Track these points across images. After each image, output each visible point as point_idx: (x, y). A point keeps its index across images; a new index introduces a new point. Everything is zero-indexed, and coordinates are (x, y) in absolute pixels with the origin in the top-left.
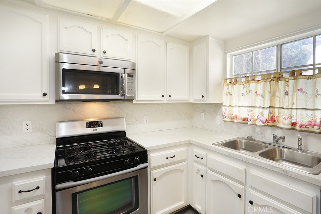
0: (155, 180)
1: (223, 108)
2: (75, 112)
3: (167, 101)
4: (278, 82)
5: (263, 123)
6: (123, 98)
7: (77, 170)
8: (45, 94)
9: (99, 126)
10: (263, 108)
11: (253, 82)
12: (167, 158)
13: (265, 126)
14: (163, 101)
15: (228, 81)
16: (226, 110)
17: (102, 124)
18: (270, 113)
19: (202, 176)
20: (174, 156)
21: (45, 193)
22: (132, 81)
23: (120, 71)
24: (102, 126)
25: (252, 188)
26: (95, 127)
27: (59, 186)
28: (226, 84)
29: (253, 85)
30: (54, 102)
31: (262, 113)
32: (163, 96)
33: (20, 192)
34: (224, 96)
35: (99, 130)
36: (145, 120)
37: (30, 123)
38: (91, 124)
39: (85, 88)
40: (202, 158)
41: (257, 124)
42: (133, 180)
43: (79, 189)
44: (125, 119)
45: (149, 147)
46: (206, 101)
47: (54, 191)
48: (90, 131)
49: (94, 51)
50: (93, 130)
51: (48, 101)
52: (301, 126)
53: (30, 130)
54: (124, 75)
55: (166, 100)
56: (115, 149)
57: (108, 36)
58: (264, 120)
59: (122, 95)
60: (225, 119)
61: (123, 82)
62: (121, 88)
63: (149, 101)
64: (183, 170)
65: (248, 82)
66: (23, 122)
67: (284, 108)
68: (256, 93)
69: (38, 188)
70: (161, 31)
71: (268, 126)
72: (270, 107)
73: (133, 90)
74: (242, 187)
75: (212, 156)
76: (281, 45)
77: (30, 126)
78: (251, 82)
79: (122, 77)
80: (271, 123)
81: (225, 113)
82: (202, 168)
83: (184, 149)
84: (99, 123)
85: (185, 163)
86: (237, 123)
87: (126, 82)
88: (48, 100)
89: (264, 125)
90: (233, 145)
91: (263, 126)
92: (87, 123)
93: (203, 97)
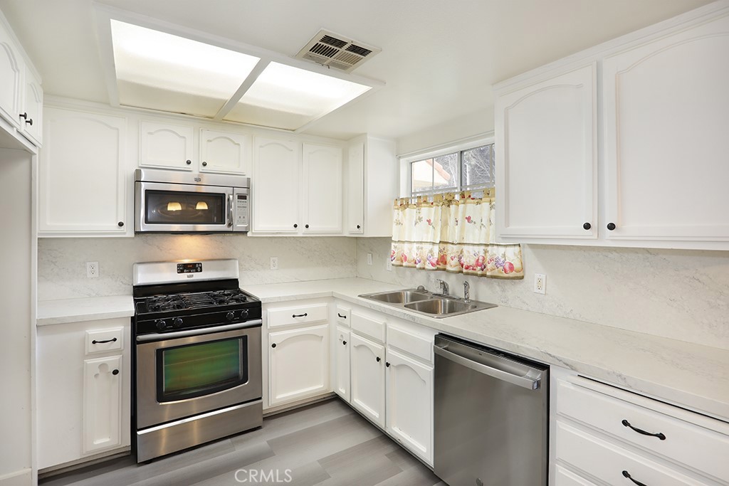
0: (274, 346)
1: (393, 244)
2: (161, 250)
3: (304, 234)
4: (449, 206)
5: (433, 265)
6: (230, 229)
7: (164, 320)
8: (121, 224)
9: (197, 271)
10: (434, 243)
11: (425, 205)
12: (294, 316)
13: (436, 270)
14: (297, 233)
15: (399, 203)
16: (395, 247)
17: (201, 268)
18: (440, 251)
19: (345, 343)
20: (306, 315)
21: (122, 348)
22: (244, 205)
23: (227, 191)
24: (201, 271)
25: (392, 347)
26: (190, 272)
27: (140, 337)
28: (397, 207)
29: (425, 210)
30: (133, 235)
31: (431, 251)
32: (296, 226)
33: (94, 342)
34: (394, 224)
35: (197, 277)
36: (272, 263)
37: (96, 264)
38: (183, 268)
39: (180, 209)
40: (345, 317)
41: (426, 267)
42: (240, 341)
43: (163, 344)
44: (237, 261)
45: (265, 299)
46: (363, 234)
47: (134, 343)
48: (184, 277)
49: (189, 163)
50: (188, 277)
51: (125, 233)
52: (467, 268)
53: (96, 275)
54: (231, 197)
55: (301, 232)
56: (215, 299)
57: (209, 141)
58: (434, 262)
59: (230, 225)
60: (394, 262)
61: (229, 206)
62: (228, 215)
63: (273, 233)
64: (322, 337)
65: (418, 205)
66: (88, 263)
67: (453, 244)
68: (429, 221)
69: (115, 340)
70: (293, 129)
71: (438, 269)
72: (440, 242)
73: (246, 217)
74: (381, 347)
75: (358, 313)
76: (461, 152)
77: (96, 269)
78: (423, 205)
79: (229, 200)
80: (441, 266)
81: (394, 253)
82: (346, 331)
83: (325, 304)
84: (197, 266)
85: (325, 326)
86: (406, 267)
87: (234, 207)
88: (125, 231)
89: (434, 268)
90: (394, 298)
91: (433, 270)
92: (179, 266)
93: (358, 227)
